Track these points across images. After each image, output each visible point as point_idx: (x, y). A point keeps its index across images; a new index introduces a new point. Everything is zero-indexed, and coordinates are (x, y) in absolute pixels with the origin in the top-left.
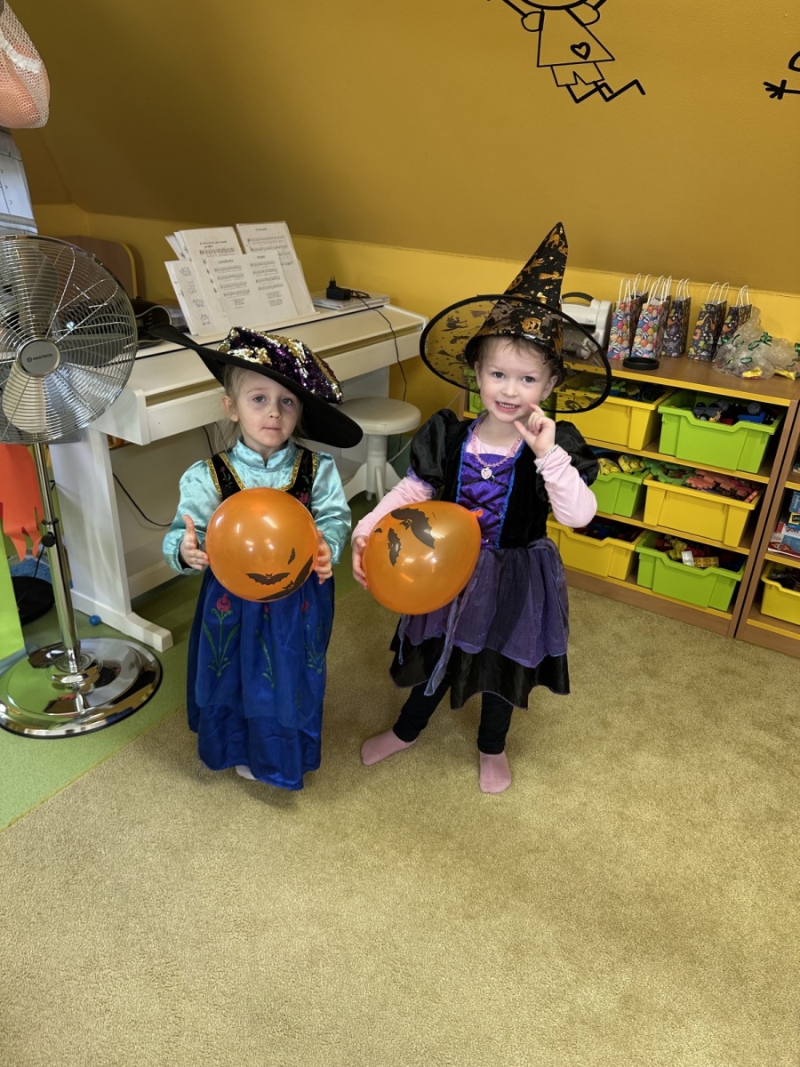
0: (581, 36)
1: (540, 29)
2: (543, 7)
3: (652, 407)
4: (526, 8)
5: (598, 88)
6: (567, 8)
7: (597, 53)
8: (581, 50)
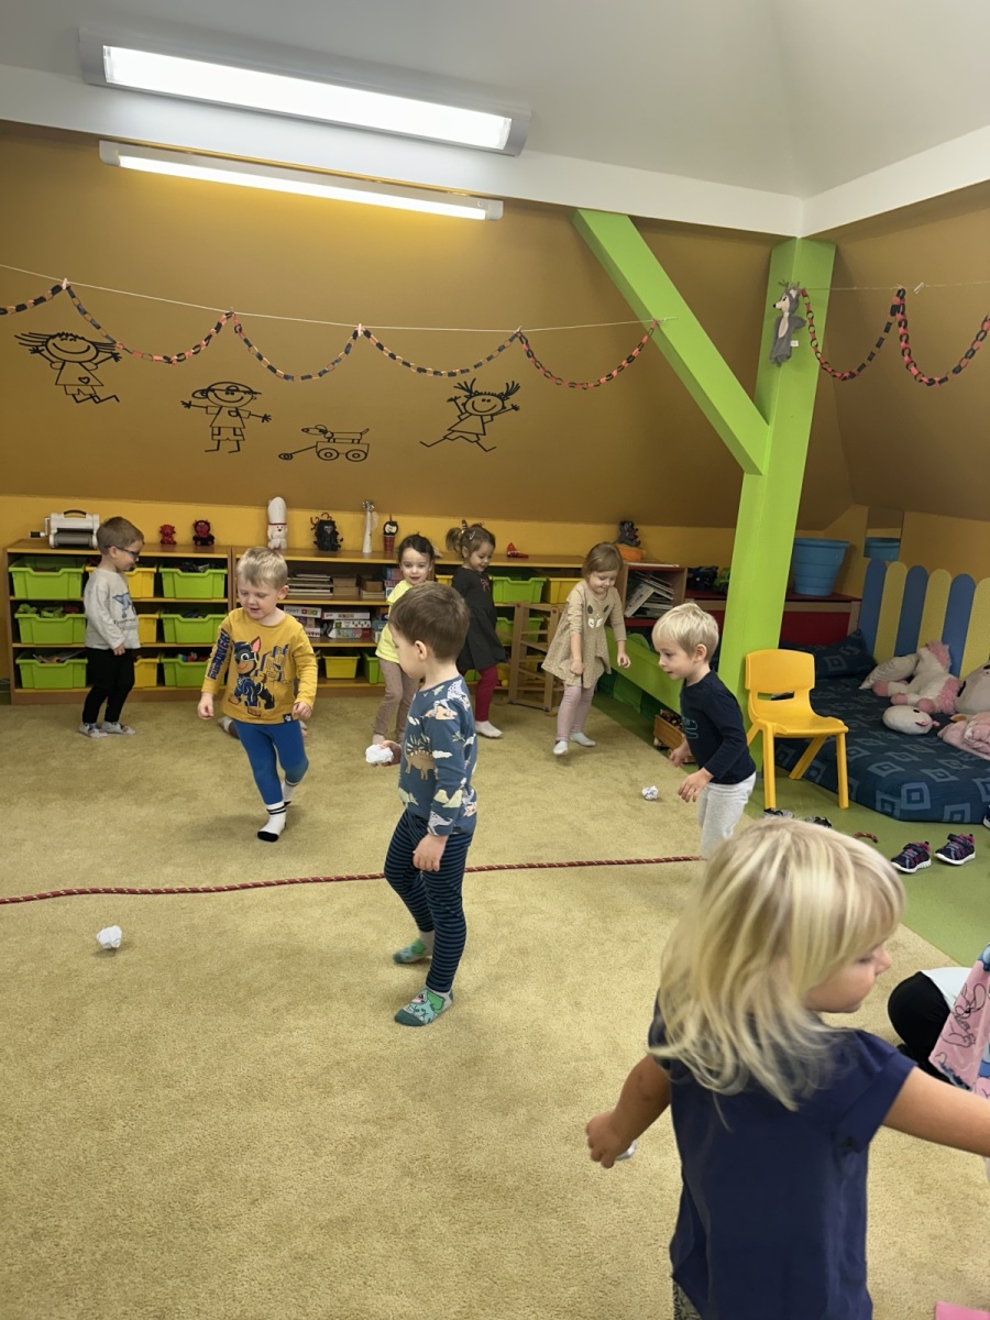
0: (85, 374)
1: (62, 368)
2: (65, 361)
3: (154, 570)
4: (54, 359)
5: (92, 397)
6: (80, 363)
7: (93, 382)
8: (85, 381)
